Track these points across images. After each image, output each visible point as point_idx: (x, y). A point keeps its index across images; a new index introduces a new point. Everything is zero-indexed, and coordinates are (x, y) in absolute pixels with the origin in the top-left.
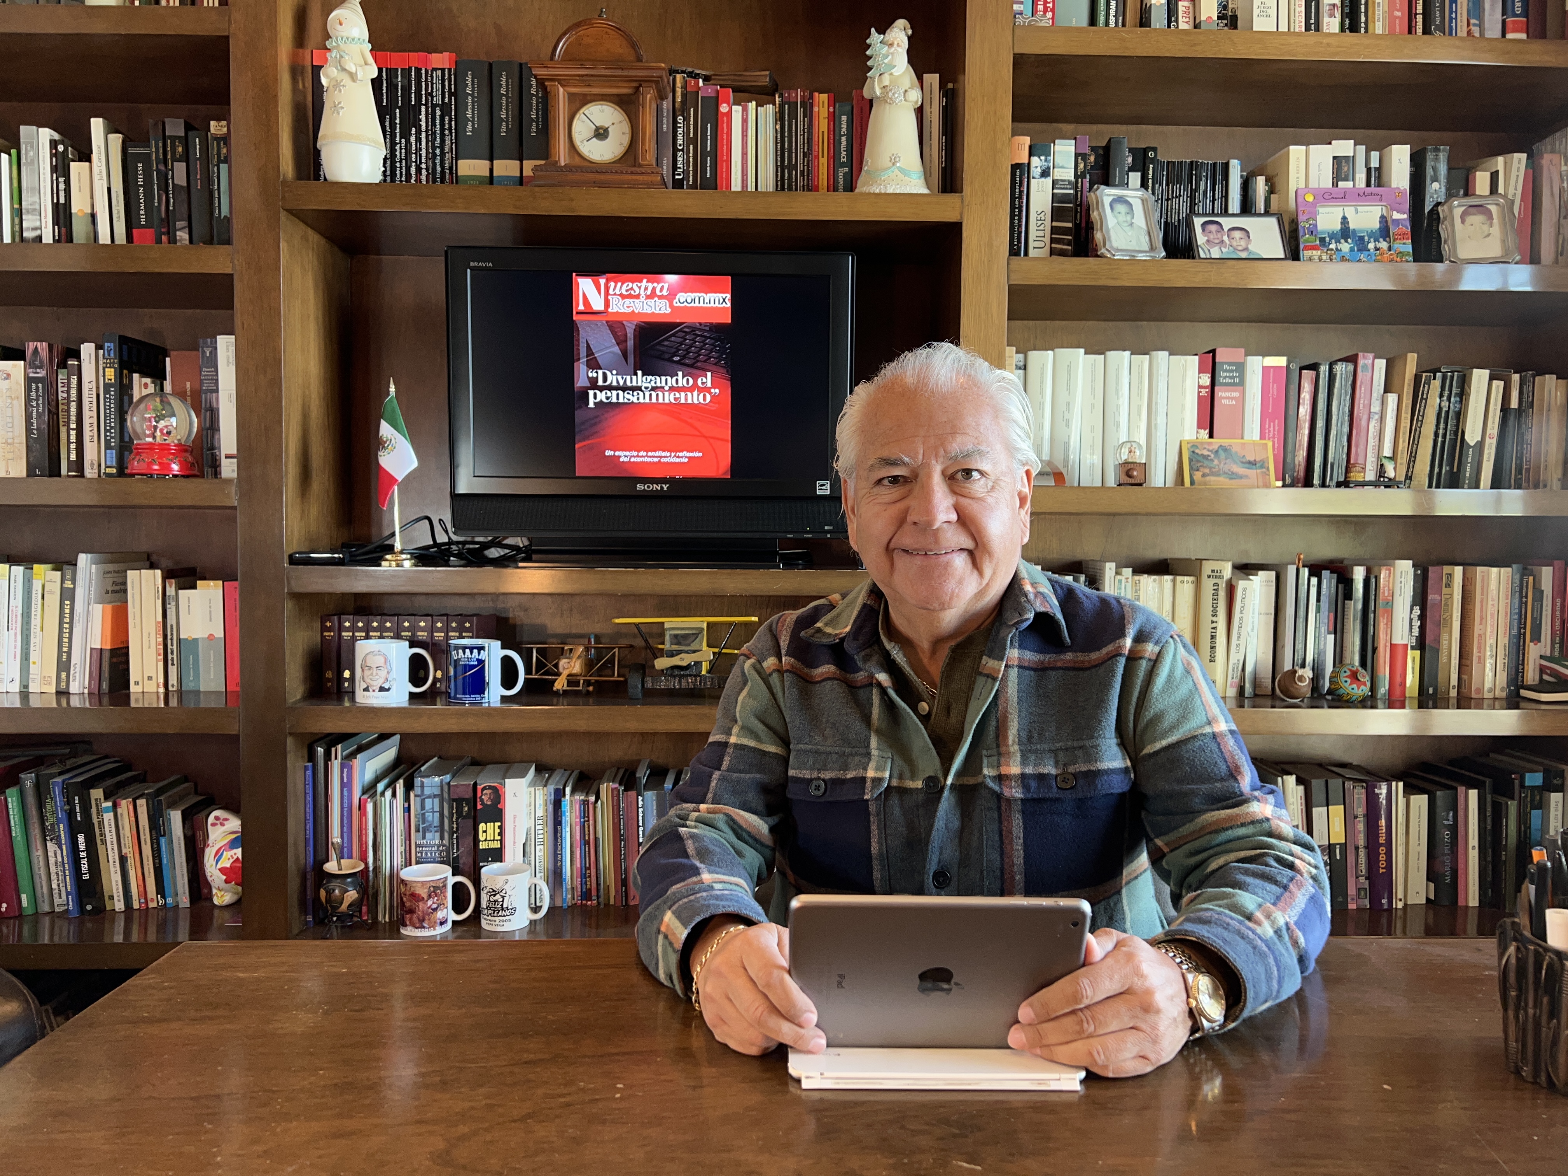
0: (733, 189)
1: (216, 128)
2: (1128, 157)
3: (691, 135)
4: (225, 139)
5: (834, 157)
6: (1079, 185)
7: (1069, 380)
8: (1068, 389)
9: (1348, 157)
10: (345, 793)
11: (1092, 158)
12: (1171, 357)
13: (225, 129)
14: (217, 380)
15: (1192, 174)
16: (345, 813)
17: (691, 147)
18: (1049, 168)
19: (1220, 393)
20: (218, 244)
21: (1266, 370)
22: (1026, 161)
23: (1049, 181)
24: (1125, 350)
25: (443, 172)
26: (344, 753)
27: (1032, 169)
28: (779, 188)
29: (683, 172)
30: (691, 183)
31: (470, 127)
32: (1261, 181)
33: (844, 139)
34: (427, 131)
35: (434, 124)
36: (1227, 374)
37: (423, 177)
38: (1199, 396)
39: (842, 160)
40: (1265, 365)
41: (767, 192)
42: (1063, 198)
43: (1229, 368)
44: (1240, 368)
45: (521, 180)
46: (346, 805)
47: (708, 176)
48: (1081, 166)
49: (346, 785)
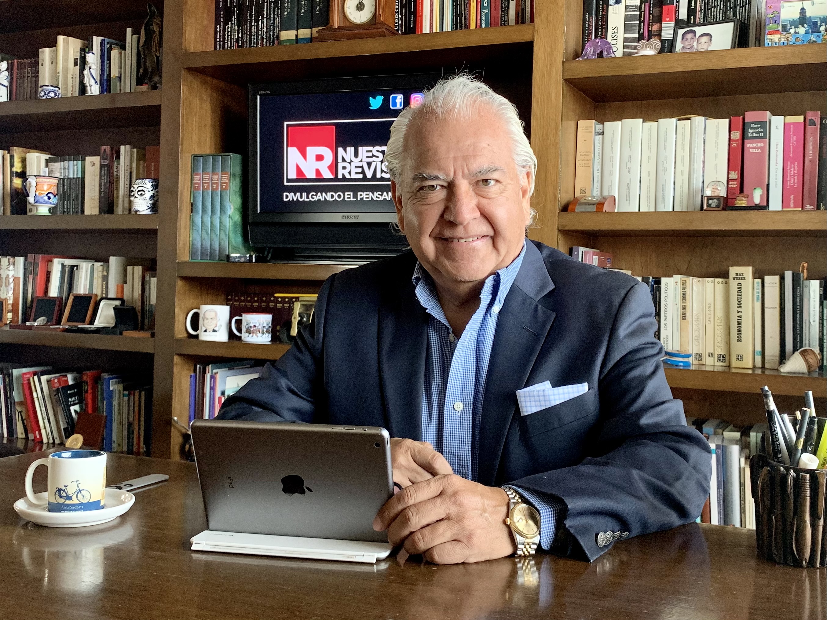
0: (424, 33)
3: (404, 3)
6: (643, 8)
7: (631, 140)
8: (630, 147)
12: (707, 121)
16: (211, 404)
19: (749, 145)
21: (787, 126)
23: (622, 7)
24: (672, 117)
28: (454, 28)
31: (286, 12)
34: (267, 17)
35: (270, 13)
36: (755, 130)
37: (264, 43)
38: (729, 147)
39: (485, 4)
40: (786, 122)
41: (447, 32)
42: (632, 18)
43: (754, 126)
44: (767, 125)
45: (311, 40)
46: (212, 400)
47: (412, 26)
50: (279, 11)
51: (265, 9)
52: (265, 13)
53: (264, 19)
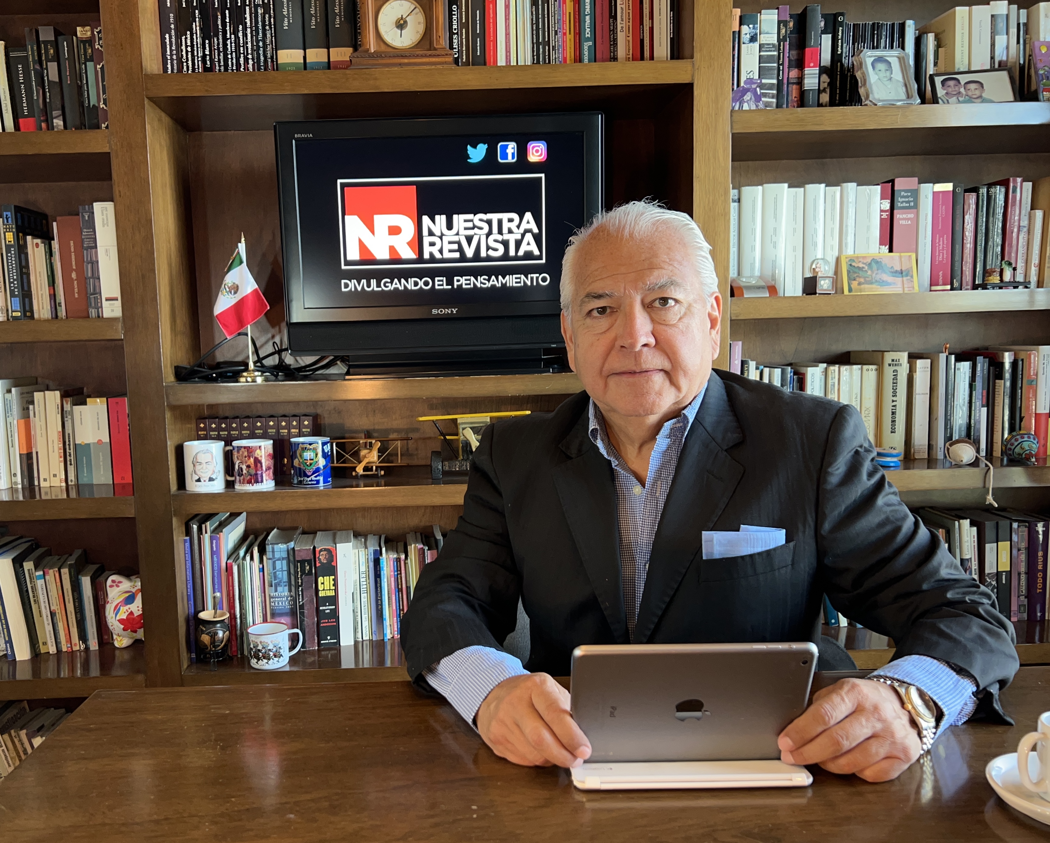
0: (499, 65)
1: (82, 32)
2: (821, 22)
3: (464, 21)
4: (90, 42)
5: (579, 34)
6: (782, 48)
7: (776, 209)
8: (775, 217)
9: (1002, 15)
10: (215, 559)
11: (791, 24)
12: (859, 187)
13: (89, 34)
14: (95, 238)
15: (874, 34)
16: (216, 574)
17: (464, 30)
18: (756, 34)
19: (898, 215)
20: (90, 128)
21: (936, 195)
22: (737, 30)
23: (757, 45)
24: (820, 183)
25: (266, 61)
26: (212, 528)
27: (743, 36)
28: (535, 62)
29: (458, 52)
30: (464, 60)
31: (286, 23)
32: (931, 37)
33: (588, 18)
34: (251, 28)
35: (257, 22)
36: (904, 199)
37: (250, 66)
38: (881, 219)
39: (587, 35)
40: (935, 190)
41: (525, 65)
42: (769, 59)
43: (906, 194)
44: (915, 194)
45: (329, 65)
46: (216, 568)
47: (478, 54)
48: (783, 31)
49: (215, 553)
50: (272, 20)
51: (248, 16)
52: (248, 21)
53: (246, 30)
